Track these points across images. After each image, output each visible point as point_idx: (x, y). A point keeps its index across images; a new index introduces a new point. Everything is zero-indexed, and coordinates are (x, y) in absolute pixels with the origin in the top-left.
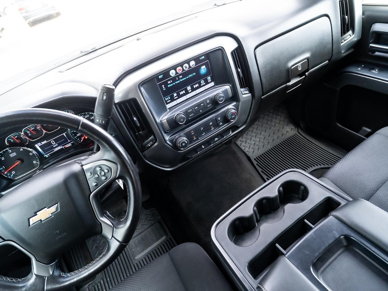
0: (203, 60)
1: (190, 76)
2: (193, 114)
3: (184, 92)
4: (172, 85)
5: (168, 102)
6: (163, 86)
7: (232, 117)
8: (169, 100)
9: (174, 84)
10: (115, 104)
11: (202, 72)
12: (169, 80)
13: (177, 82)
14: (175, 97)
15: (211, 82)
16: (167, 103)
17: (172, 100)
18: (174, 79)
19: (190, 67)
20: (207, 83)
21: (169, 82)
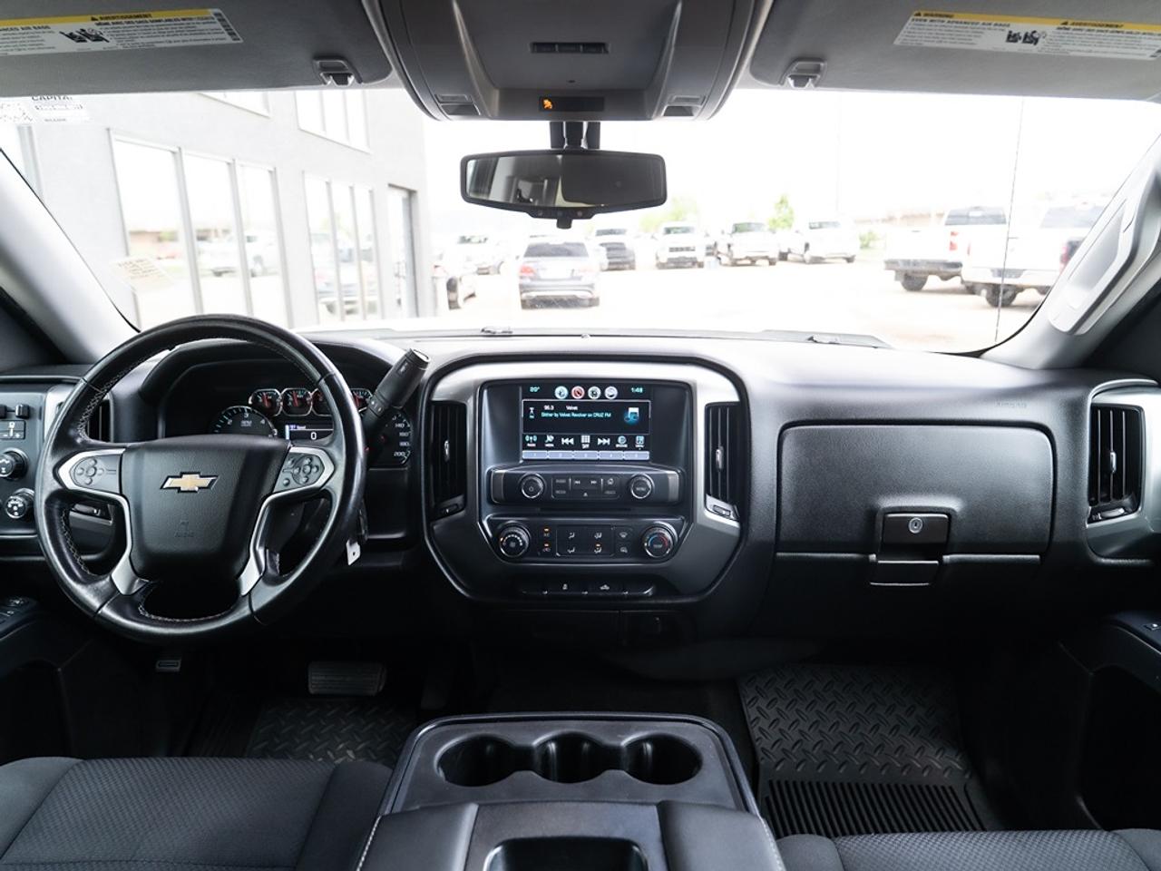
0: (637, 396)
1: (597, 415)
2: (564, 492)
3: (572, 441)
4: (551, 415)
5: (529, 445)
6: (532, 409)
7: (655, 546)
8: (533, 442)
9: (556, 415)
10: (430, 403)
11: (628, 419)
12: (549, 404)
13: (563, 415)
14: (549, 442)
15: (642, 449)
16: (526, 448)
17: (540, 445)
18: (560, 406)
19: (603, 396)
20: (631, 446)
21: (547, 408)
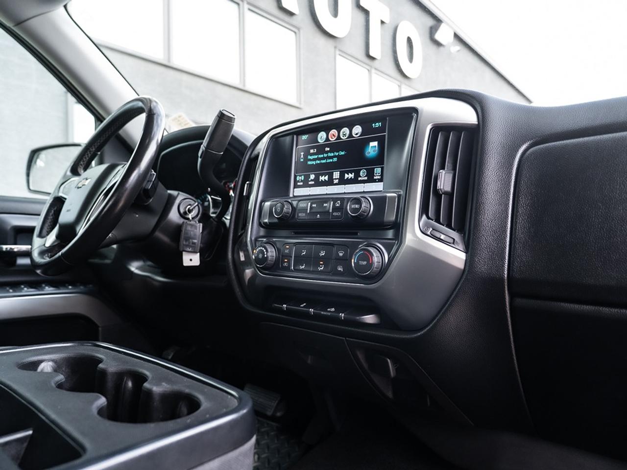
0: (377, 130)
2: (304, 214)
5: (299, 184)
11: (370, 153)
12: (314, 148)
15: (379, 180)
16: (296, 186)
17: (306, 185)
18: (321, 149)
19: (351, 135)
20: (371, 178)
21: (312, 151)
